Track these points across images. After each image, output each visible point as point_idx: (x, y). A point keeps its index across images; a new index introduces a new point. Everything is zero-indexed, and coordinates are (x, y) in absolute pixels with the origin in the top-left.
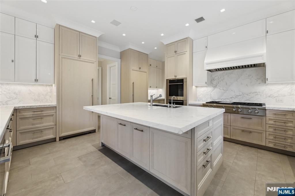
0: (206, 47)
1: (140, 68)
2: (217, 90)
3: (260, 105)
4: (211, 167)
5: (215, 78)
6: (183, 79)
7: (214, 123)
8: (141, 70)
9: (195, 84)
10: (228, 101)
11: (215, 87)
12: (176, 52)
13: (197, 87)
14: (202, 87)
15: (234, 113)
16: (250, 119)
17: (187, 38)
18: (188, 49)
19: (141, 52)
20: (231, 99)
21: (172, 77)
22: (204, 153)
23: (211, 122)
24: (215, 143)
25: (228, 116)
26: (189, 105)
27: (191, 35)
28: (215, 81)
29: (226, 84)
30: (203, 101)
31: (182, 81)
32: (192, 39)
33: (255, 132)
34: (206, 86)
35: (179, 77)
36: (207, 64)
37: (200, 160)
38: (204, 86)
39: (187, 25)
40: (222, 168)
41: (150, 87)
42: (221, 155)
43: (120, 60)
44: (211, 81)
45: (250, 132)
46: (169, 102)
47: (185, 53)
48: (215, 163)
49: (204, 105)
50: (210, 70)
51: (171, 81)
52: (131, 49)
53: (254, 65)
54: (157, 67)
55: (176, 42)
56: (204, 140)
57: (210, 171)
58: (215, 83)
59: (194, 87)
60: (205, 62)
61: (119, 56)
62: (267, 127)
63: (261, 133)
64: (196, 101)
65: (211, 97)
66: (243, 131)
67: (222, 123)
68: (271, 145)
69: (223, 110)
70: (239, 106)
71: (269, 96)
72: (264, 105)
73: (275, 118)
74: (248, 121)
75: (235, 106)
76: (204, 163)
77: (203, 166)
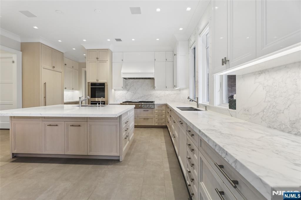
0: (122, 60)
1: (54, 67)
2: (129, 93)
3: (152, 102)
4: (129, 140)
5: (129, 84)
6: (105, 83)
7: (130, 114)
8: (55, 69)
9: (114, 88)
10: (136, 101)
11: (128, 90)
12: (97, 58)
13: (115, 90)
14: (119, 90)
15: (140, 108)
16: (148, 111)
17: (107, 49)
18: (108, 59)
19: (55, 49)
20: (138, 99)
21: (94, 81)
22: (126, 130)
23: (128, 112)
24: (130, 126)
25: (136, 110)
26: (110, 104)
27: (111, 48)
28: (128, 86)
29: (135, 89)
30: (119, 101)
31: (103, 84)
32: (111, 51)
33: (150, 118)
34: (122, 90)
35: (101, 81)
36: (123, 73)
37: (124, 134)
38: (121, 90)
39: (109, 40)
40: (134, 141)
41: (66, 88)
42: (133, 134)
43: (21, 53)
44: (126, 86)
45: (148, 119)
46: (91, 103)
47: (106, 61)
48: (130, 139)
49: (121, 104)
50: (125, 78)
51: (93, 84)
52: (42, 44)
53: (150, 78)
54: (73, 67)
55: (98, 50)
56: (126, 123)
57: (128, 142)
58: (128, 87)
59: (113, 90)
60: (122, 72)
61: (20, 49)
62: (155, 114)
63: (153, 118)
64: (115, 102)
65: (125, 98)
66: (144, 119)
67: (134, 114)
68: (157, 125)
69: (134, 106)
70: (143, 103)
71: (156, 97)
72: (154, 102)
73: (158, 109)
74: (146, 112)
75: (140, 103)
76: (125, 137)
77: (125, 138)
